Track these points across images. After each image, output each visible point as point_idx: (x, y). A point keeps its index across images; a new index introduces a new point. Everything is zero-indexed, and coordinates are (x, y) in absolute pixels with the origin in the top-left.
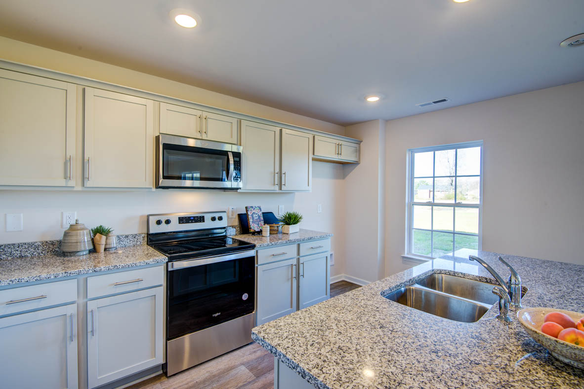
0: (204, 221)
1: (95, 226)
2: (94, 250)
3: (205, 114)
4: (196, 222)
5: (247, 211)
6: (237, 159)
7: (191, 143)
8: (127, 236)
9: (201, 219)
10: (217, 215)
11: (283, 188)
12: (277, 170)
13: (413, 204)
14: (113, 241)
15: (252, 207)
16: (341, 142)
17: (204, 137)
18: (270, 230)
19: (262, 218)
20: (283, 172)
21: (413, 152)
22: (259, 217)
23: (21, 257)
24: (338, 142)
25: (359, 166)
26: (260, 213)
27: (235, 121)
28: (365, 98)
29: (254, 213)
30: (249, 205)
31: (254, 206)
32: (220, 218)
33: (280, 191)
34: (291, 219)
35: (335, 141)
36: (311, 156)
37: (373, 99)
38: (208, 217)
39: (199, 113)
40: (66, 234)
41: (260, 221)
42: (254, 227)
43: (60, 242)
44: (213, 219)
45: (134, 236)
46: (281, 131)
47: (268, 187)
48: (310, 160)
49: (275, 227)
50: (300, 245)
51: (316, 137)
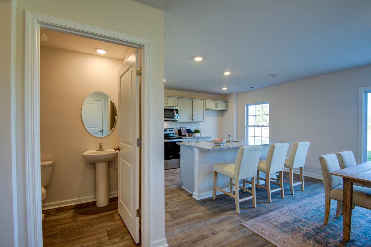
0: (167, 131)
3: (167, 98)
5: (181, 128)
6: (177, 111)
10: (171, 129)
11: (193, 120)
12: (191, 114)
13: (248, 126)
16: (218, 103)
17: (167, 105)
18: (189, 135)
19: (186, 131)
20: (193, 115)
21: (248, 105)
24: (216, 103)
25: (228, 111)
26: (185, 129)
27: (176, 99)
28: (222, 88)
29: (183, 129)
31: (183, 127)
32: (172, 130)
34: (197, 131)
35: (215, 102)
36: (205, 109)
37: (225, 89)
38: (168, 130)
42: (183, 134)
44: (170, 131)
46: (192, 101)
47: (188, 120)
48: (204, 110)
49: (191, 134)
50: (198, 139)
51: (207, 102)
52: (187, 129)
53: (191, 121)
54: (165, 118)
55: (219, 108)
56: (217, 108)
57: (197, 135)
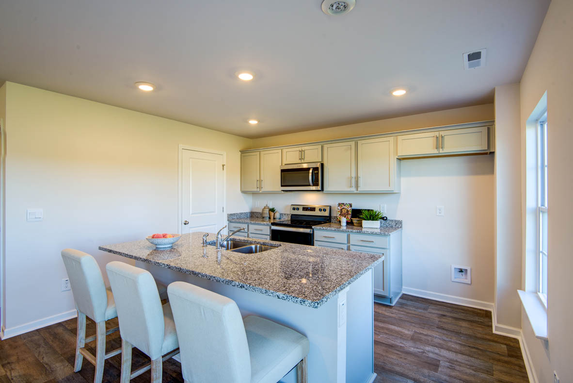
0: (315, 211)
2: (269, 218)
3: (303, 148)
4: (311, 210)
5: (339, 206)
6: (317, 172)
8: (285, 214)
9: (313, 209)
10: (323, 208)
11: (359, 190)
12: (353, 175)
14: (277, 215)
15: (343, 204)
16: (442, 133)
17: (302, 162)
19: (350, 213)
20: (359, 176)
22: (348, 211)
23: (258, 217)
24: (437, 134)
26: (349, 209)
29: (344, 208)
30: (340, 202)
31: (345, 203)
34: (373, 216)
35: (432, 134)
36: (394, 157)
37: (399, 93)
38: (317, 210)
39: (300, 148)
40: (264, 210)
41: (348, 214)
43: (261, 213)
44: (320, 210)
45: (288, 214)
46: (358, 143)
47: (346, 189)
48: (394, 162)
49: (355, 220)
50: (350, 235)
51: (400, 138)
52: (355, 207)
53: (353, 189)
54: (282, 186)
55: (447, 150)
56: (441, 151)
57: (366, 224)
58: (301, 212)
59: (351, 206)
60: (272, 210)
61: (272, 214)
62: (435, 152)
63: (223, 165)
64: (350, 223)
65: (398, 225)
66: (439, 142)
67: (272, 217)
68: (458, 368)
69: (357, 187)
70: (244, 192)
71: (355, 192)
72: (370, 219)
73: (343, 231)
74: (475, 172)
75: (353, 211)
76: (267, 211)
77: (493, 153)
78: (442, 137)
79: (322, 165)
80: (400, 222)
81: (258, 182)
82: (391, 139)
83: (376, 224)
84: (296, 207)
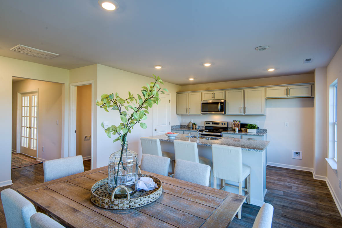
1: (193, 122)
2: (193, 128)
3: (214, 92)
4: (217, 124)
5: (233, 122)
6: (223, 104)
7: (210, 101)
8: (201, 126)
9: (218, 124)
11: (245, 114)
12: (242, 106)
13: (335, 123)
14: (197, 127)
15: (236, 121)
16: (289, 87)
17: (214, 99)
20: (245, 107)
22: (238, 125)
23: (184, 128)
24: (286, 88)
25: (316, 98)
26: (239, 123)
27: (224, 92)
29: (236, 123)
30: (234, 120)
31: (237, 120)
32: (225, 124)
33: (245, 115)
34: (253, 127)
35: (284, 88)
36: (264, 98)
38: (220, 123)
39: (212, 92)
40: (189, 124)
41: (239, 126)
43: (188, 126)
44: (222, 124)
45: (203, 126)
46: (245, 90)
47: (238, 113)
48: (264, 100)
49: (243, 129)
50: (242, 136)
51: (268, 89)
52: (242, 122)
53: (242, 114)
54: (202, 111)
55: (291, 95)
56: (288, 96)
57: (249, 131)
58: (211, 125)
59: (240, 122)
60: (194, 124)
61: (194, 126)
62: (285, 96)
63: (170, 100)
64: (240, 131)
65: (265, 131)
66: (288, 92)
67: (194, 128)
68: (300, 188)
69: (244, 112)
70: (178, 114)
71: (243, 115)
72: (251, 128)
73: (237, 134)
74: (304, 106)
75: (241, 124)
76: (191, 125)
77: (313, 98)
78: (289, 89)
79: (225, 101)
80: (266, 130)
81: (187, 109)
82: (263, 89)
83: (255, 131)
84: (208, 122)
